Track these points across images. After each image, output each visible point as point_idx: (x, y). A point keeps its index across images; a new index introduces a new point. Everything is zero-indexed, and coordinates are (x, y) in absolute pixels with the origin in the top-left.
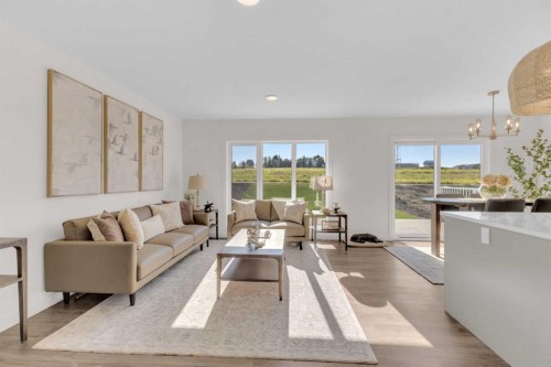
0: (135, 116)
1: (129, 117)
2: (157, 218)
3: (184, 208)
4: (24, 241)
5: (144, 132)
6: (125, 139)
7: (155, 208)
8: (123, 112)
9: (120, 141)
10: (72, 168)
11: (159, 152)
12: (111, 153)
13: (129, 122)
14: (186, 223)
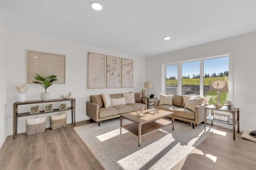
0: (118, 61)
1: (116, 61)
2: (124, 98)
3: (137, 95)
4: (74, 100)
5: (123, 66)
6: (114, 69)
7: (124, 94)
8: (114, 60)
9: (112, 70)
10: (94, 80)
11: (131, 73)
12: (108, 75)
13: (116, 63)
14: (137, 102)
